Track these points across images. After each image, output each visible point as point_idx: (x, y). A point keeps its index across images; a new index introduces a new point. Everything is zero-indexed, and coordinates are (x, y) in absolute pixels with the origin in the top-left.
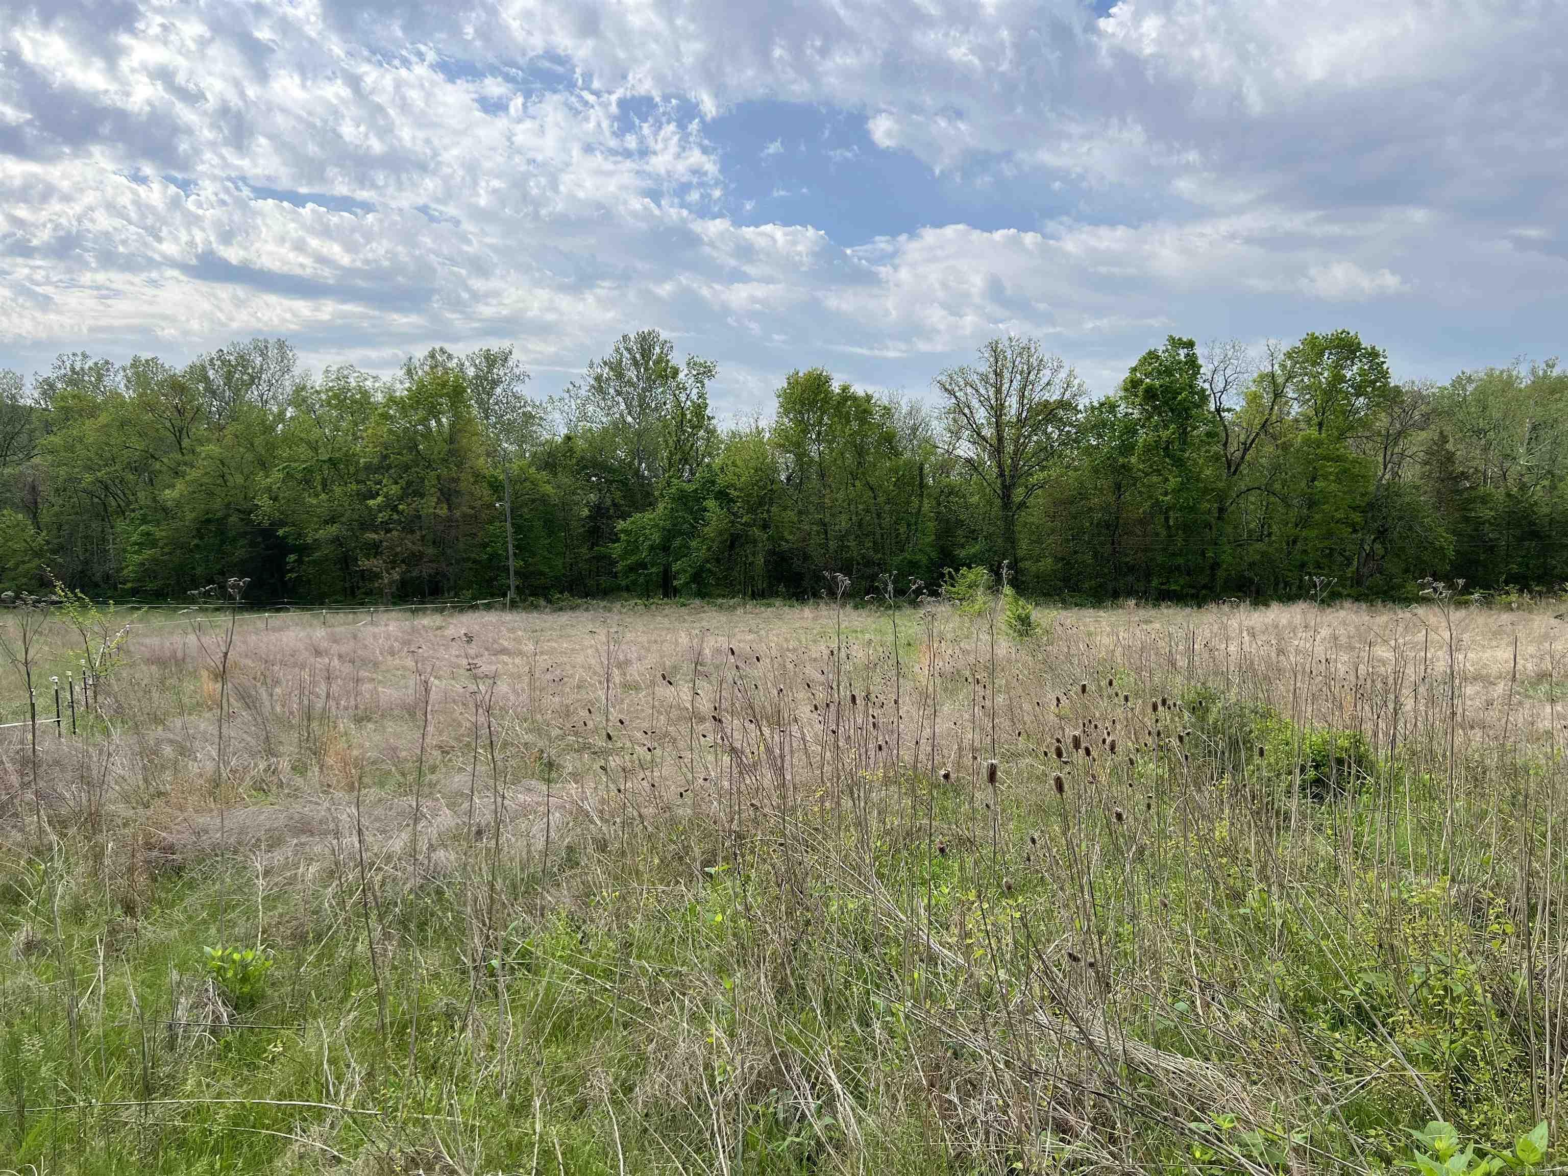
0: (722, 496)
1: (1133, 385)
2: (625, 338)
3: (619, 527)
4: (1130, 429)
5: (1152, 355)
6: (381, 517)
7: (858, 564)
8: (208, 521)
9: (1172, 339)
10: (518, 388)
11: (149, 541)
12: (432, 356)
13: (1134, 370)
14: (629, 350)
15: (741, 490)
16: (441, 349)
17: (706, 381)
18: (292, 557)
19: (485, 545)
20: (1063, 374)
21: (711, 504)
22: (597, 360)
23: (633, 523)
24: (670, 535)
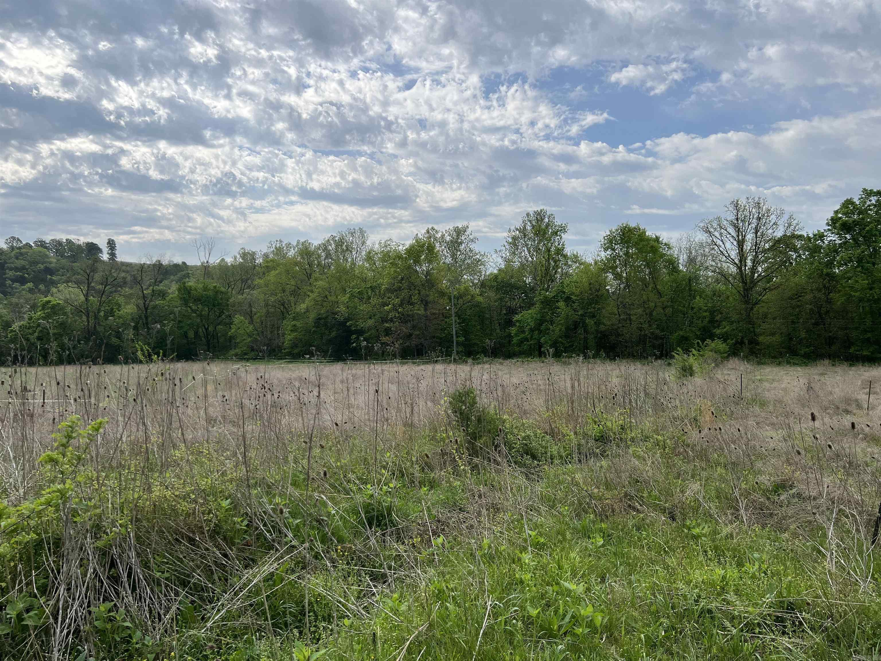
0: (568, 299)
1: (834, 221)
2: (528, 215)
3: (515, 319)
4: (834, 249)
5: (849, 202)
6: (391, 315)
7: (650, 338)
8: (320, 319)
9: (865, 190)
10: (472, 246)
11: (294, 329)
12: (428, 232)
13: (836, 212)
14: (530, 221)
15: (578, 296)
16: (432, 228)
17: (562, 235)
18: (354, 336)
19: (444, 329)
20: (786, 217)
21: (561, 304)
22: (513, 228)
23: (522, 316)
24: (540, 322)
